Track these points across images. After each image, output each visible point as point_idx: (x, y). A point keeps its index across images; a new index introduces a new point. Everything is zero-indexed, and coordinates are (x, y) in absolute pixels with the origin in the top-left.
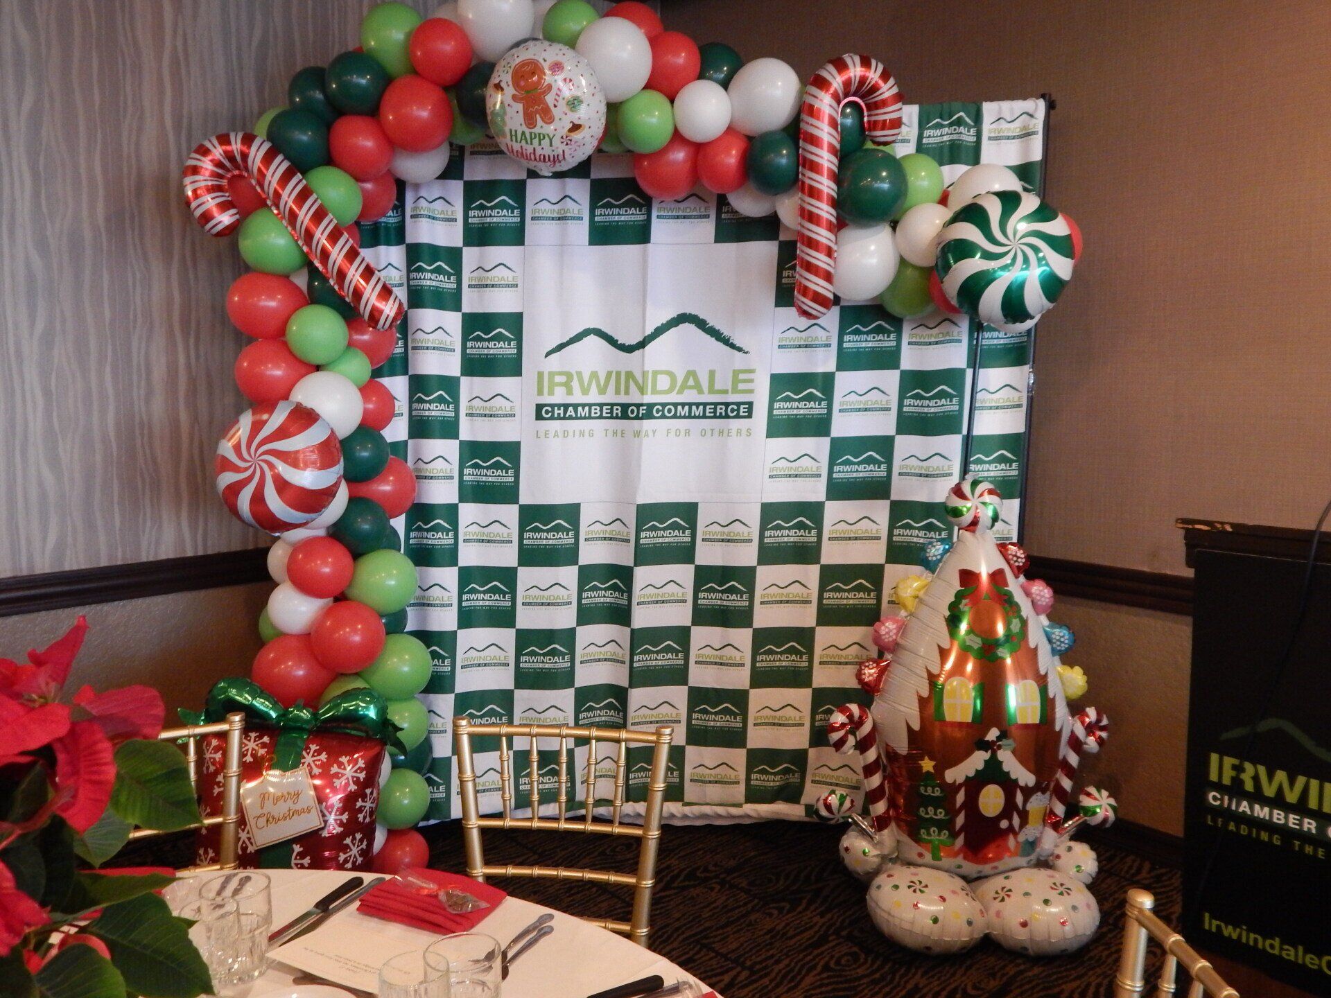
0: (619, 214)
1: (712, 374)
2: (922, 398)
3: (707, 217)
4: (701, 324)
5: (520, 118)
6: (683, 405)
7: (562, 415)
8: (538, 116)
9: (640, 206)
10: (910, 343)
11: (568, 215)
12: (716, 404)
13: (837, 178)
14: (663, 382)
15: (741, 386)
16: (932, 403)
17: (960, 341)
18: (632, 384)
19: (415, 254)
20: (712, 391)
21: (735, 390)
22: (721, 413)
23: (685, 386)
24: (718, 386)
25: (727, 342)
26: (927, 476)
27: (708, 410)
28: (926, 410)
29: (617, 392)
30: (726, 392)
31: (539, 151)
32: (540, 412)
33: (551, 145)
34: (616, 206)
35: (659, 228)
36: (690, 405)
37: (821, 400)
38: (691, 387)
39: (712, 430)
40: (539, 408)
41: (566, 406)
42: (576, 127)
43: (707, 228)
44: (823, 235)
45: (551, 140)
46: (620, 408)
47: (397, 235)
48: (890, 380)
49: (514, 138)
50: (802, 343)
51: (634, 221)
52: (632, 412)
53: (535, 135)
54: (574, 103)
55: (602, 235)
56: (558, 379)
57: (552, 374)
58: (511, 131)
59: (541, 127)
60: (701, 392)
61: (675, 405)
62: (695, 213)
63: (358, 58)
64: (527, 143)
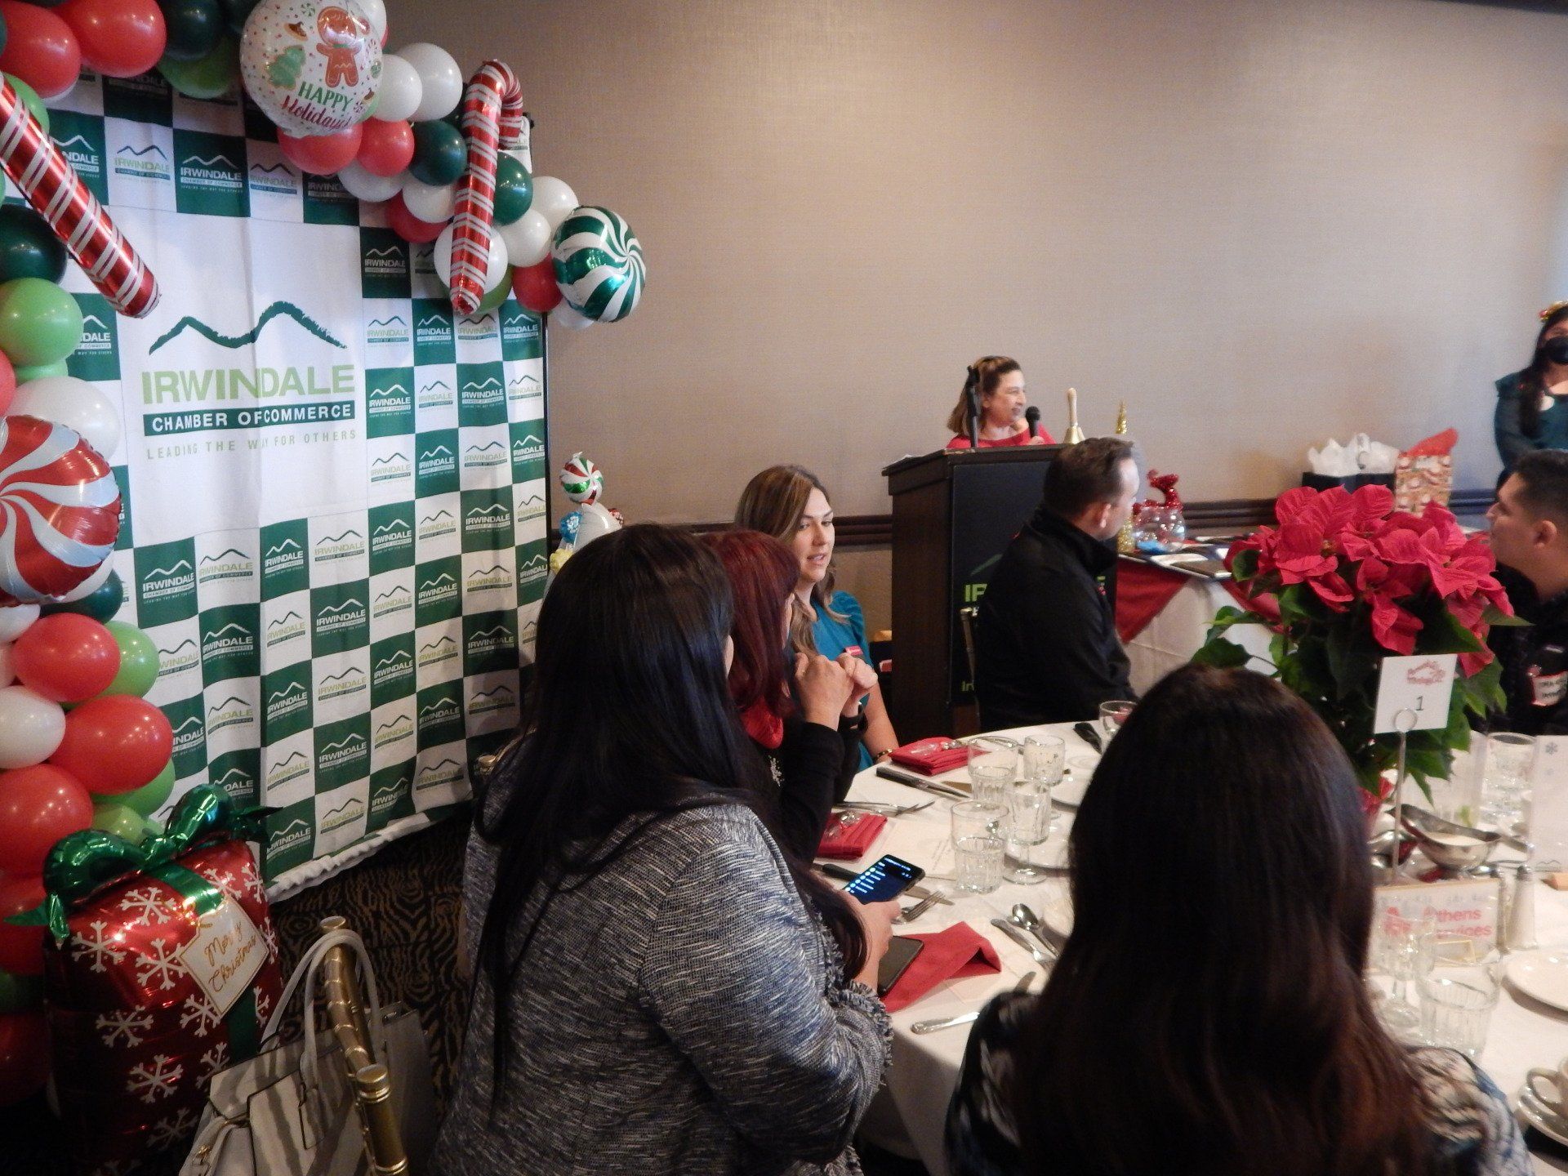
0: (209, 178)
1: (311, 371)
2: (476, 390)
3: (295, 192)
4: (297, 314)
5: (322, 73)
6: (286, 408)
7: (171, 428)
8: (343, 75)
9: (232, 172)
10: (460, 338)
11: (157, 171)
12: (317, 406)
13: (496, 177)
14: (270, 382)
15: (342, 384)
16: (485, 395)
17: (496, 336)
18: (240, 384)
20: (312, 391)
21: (337, 390)
22: (323, 415)
23: (286, 387)
24: (318, 385)
25: (323, 335)
26: (488, 464)
27: (310, 413)
28: (480, 402)
29: (221, 395)
30: (327, 391)
31: (328, 114)
32: (150, 425)
33: (344, 110)
34: (204, 167)
35: (258, 200)
36: (293, 407)
37: (404, 396)
38: (292, 387)
39: (316, 435)
40: (148, 419)
41: (174, 416)
42: (370, 95)
43: (294, 205)
45: (346, 103)
46: (225, 416)
49: (305, 93)
50: (385, 337)
51: (226, 188)
52: (244, 418)
53: (333, 94)
54: (377, 69)
55: (191, 201)
56: (166, 381)
57: (159, 375)
58: (304, 84)
59: (341, 87)
60: (301, 392)
61: (279, 408)
62: (283, 187)
64: (319, 102)
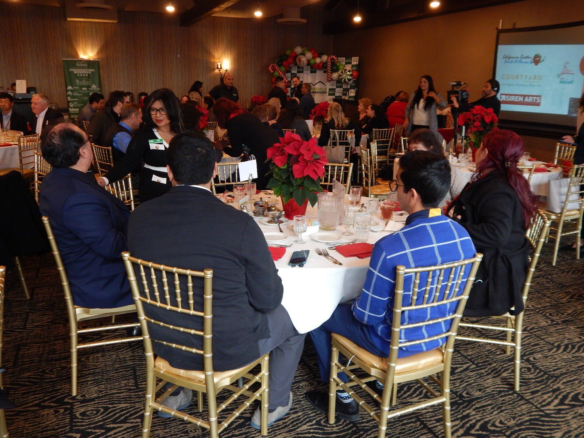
1: (323, 88)
4: (322, 82)
9: (315, 69)
11: (308, 70)
13: (331, 68)
14: (317, 89)
19: (292, 74)
22: (324, 93)
25: (324, 85)
30: (324, 90)
34: (313, 69)
35: (318, 71)
37: (334, 91)
43: (322, 72)
44: (330, 74)
47: (290, 72)
48: (342, 89)
50: (332, 85)
51: (315, 71)
54: (303, 61)
55: (311, 72)
61: (319, 92)
63: (285, 55)
